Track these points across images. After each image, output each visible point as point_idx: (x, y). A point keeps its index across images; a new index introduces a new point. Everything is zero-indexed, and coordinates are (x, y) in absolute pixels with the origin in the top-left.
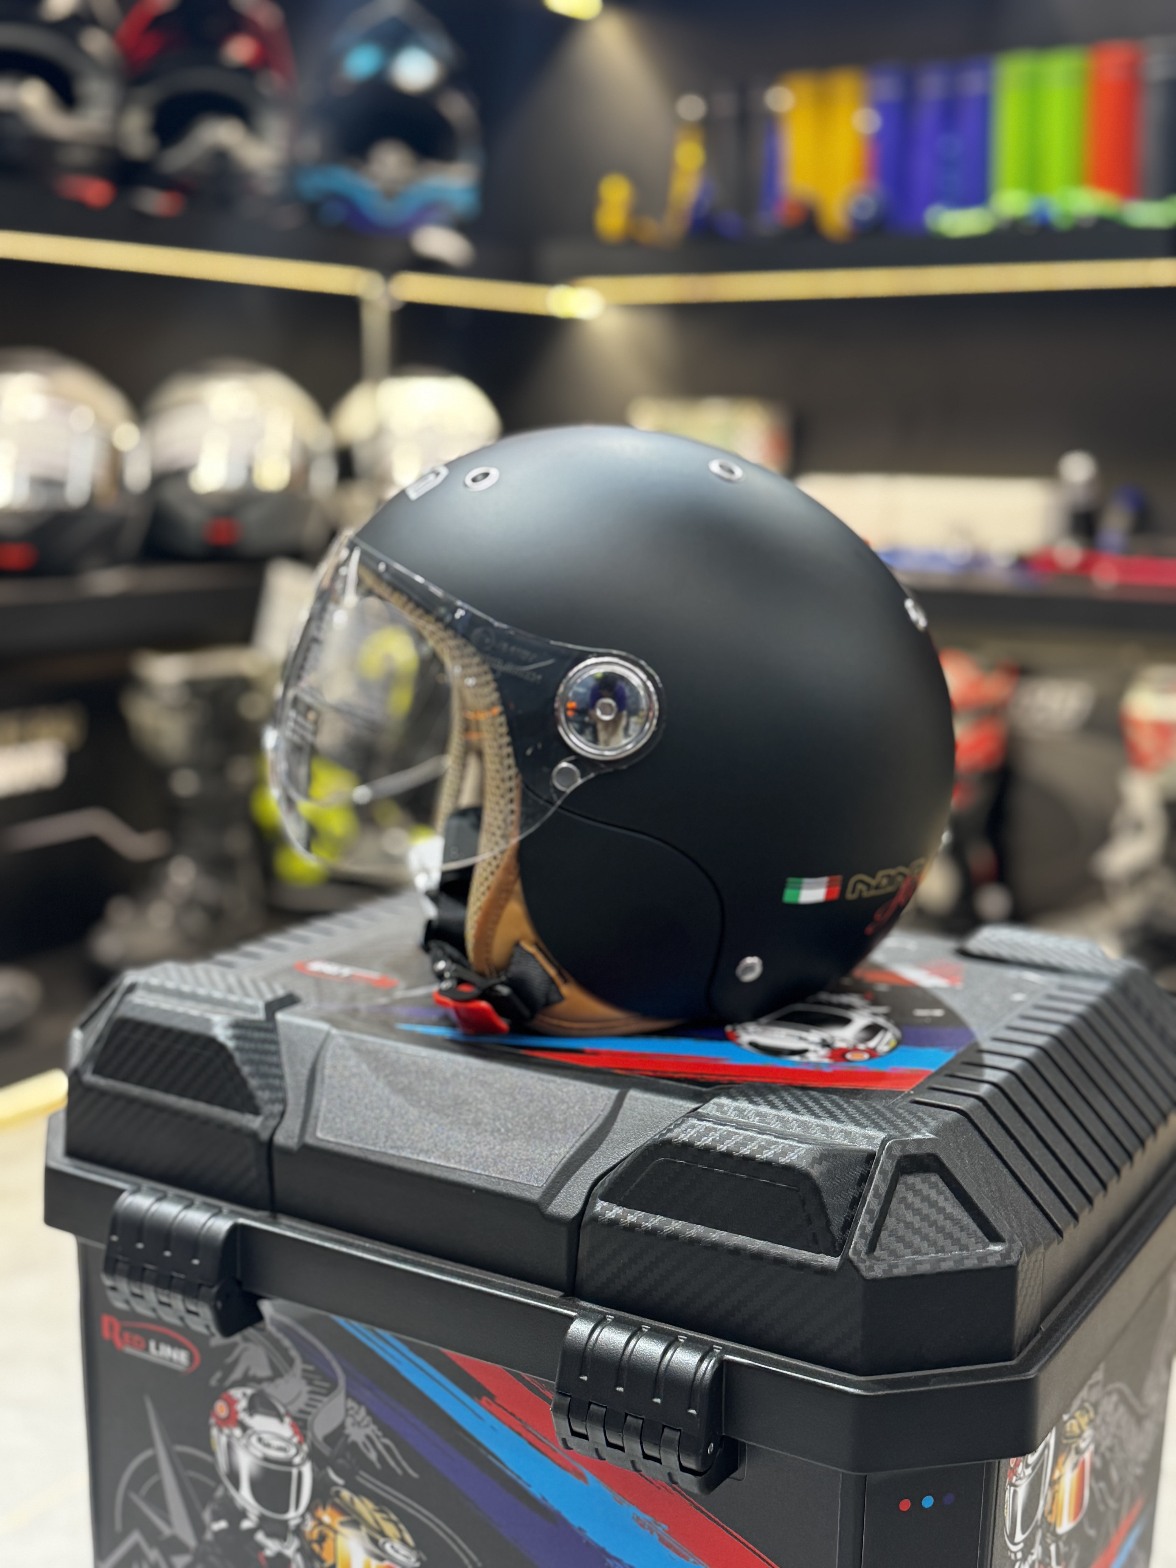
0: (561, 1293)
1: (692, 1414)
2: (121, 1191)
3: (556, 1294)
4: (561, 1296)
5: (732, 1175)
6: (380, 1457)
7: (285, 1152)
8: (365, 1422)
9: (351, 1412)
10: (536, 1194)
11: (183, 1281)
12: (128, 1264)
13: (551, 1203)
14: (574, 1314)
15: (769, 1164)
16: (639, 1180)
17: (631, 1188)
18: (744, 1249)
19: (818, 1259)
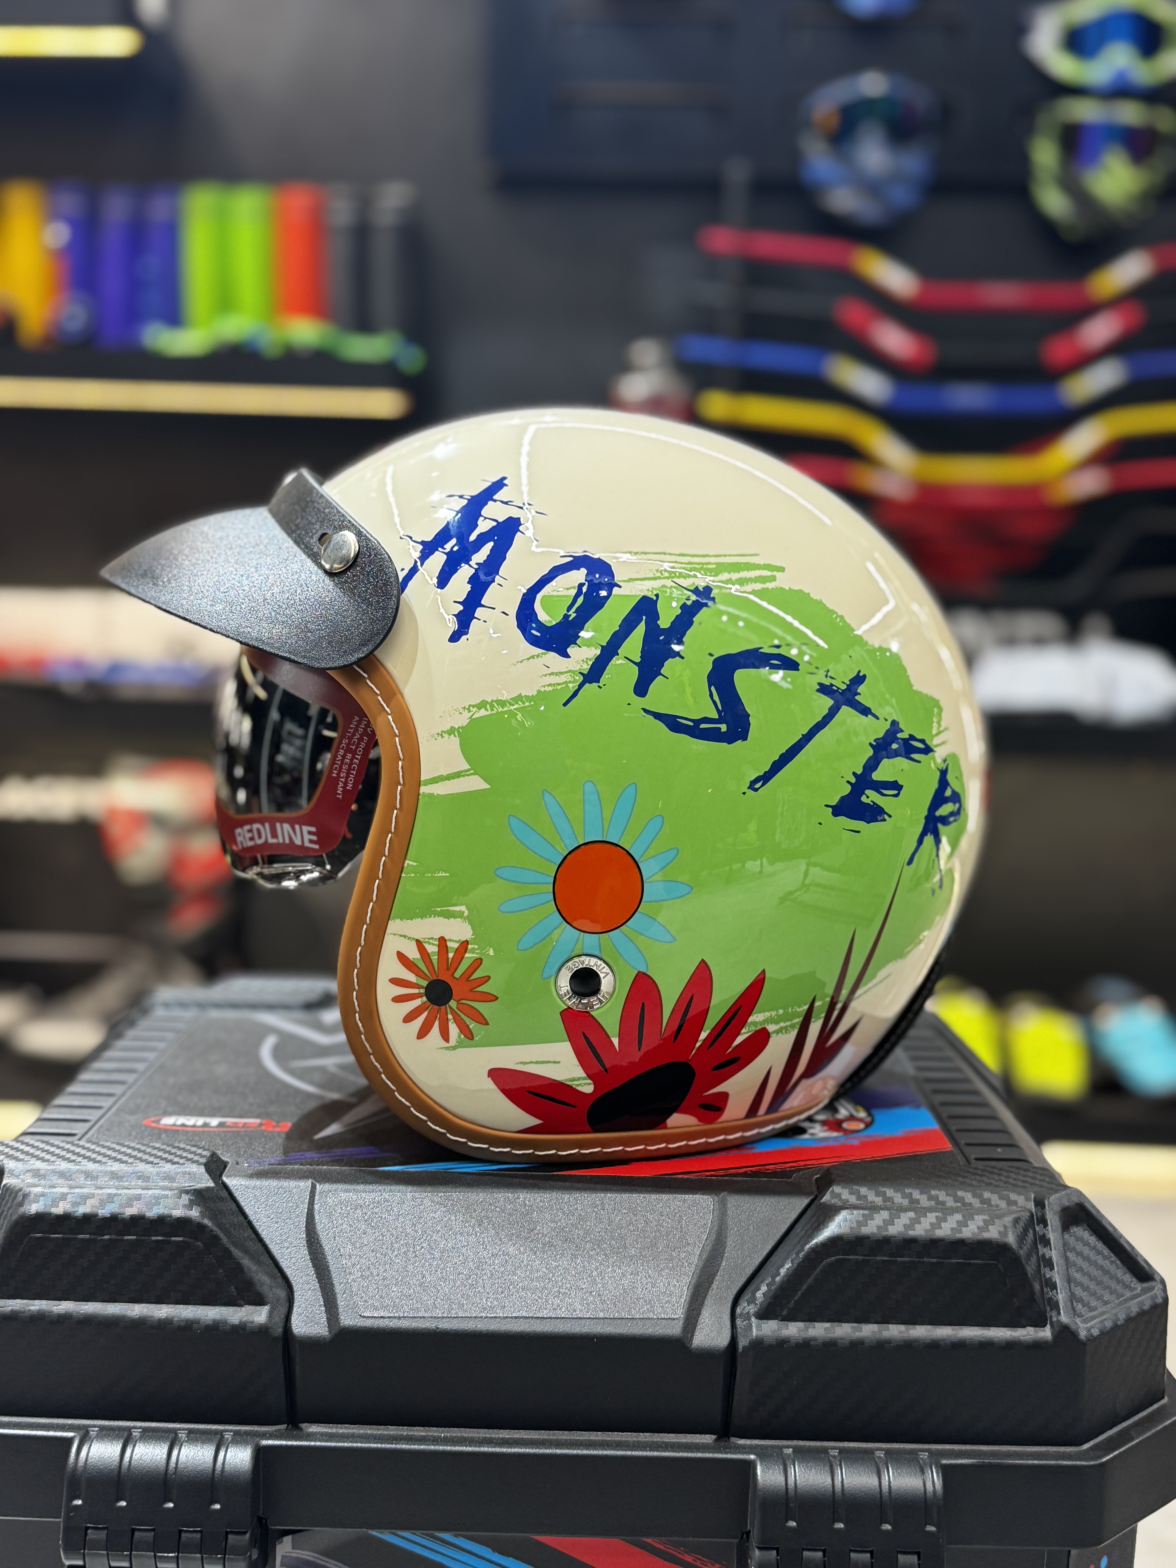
0: (714, 1437)
1: (931, 1533)
2: (69, 1442)
3: (708, 1439)
4: (716, 1440)
5: (919, 1262)
7: (312, 1344)
10: (675, 1330)
11: (198, 1536)
12: (106, 1532)
13: (692, 1336)
14: (752, 1457)
15: (961, 1242)
16: (805, 1287)
17: (796, 1298)
18: (944, 1340)
19: (1026, 1334)
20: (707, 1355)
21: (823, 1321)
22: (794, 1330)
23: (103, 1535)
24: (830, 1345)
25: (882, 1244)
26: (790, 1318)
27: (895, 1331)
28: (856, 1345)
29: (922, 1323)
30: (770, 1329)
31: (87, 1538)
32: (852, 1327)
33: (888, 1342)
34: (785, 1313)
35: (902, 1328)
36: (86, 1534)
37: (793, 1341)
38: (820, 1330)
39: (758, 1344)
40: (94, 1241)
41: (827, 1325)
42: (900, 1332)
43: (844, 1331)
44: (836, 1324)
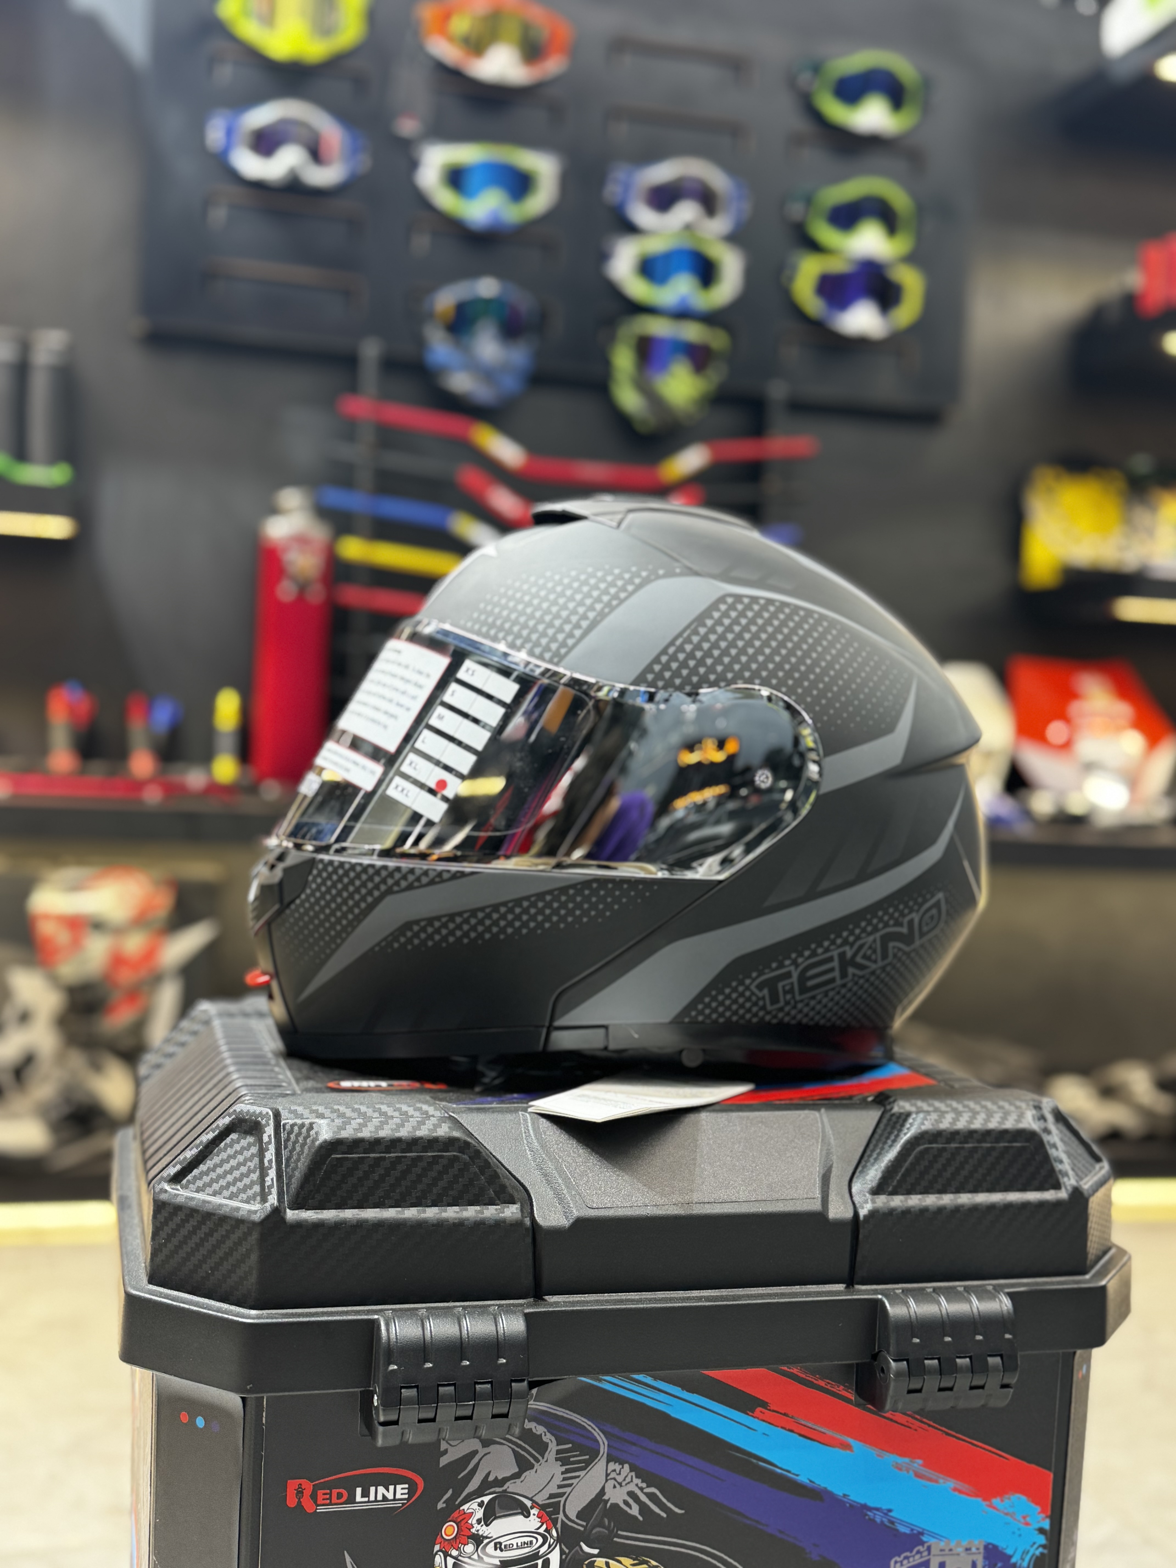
0: (844, 1286)
1: (1009, 1339)
2: (376, 1322)
3: (841, 1287)
4: (846, 1288)
5: (979, 1146)
6: (643, 1508)
7: (555, 1232)
8: (628, 1479)
9: (613, 1475)
10: (815, 1206)
11: (489, 1386)
12: (416, 1389)
13: (828, 1210)
14: (880, 1297)
15: (1006, 1132)
16: (903, 1170)
17: (898, 1178)
18: (998, 1203)
19: (1049, 1195)
20: (839, 1224)
21: (916, 1194)
22: (897, 1201)
23: (413, 1392)
24: (924, 1211)
25: (954, 1135)
26: (894, 1193)
27: (965, 1199)
28: (941, 1210)
29: (982, 1191)
30: (882, 1201)
31: (402, 1395)
32: (936, 1198)
33: (962, 1206)
34: (890, 1189)
35: (969, 1195)
36: (401, 1393)
37: (899, 1210)
38: (915, 1201)
39: (873, 1214)
40: (384, 1158)
41: (919, 1196)
42: (969, 1199)
43: (931, 1200)
44: (925, 1195)
